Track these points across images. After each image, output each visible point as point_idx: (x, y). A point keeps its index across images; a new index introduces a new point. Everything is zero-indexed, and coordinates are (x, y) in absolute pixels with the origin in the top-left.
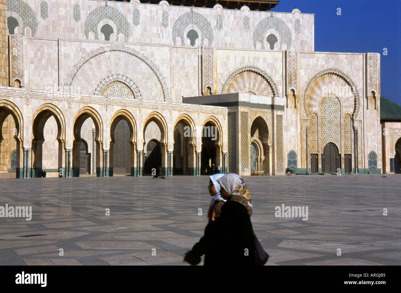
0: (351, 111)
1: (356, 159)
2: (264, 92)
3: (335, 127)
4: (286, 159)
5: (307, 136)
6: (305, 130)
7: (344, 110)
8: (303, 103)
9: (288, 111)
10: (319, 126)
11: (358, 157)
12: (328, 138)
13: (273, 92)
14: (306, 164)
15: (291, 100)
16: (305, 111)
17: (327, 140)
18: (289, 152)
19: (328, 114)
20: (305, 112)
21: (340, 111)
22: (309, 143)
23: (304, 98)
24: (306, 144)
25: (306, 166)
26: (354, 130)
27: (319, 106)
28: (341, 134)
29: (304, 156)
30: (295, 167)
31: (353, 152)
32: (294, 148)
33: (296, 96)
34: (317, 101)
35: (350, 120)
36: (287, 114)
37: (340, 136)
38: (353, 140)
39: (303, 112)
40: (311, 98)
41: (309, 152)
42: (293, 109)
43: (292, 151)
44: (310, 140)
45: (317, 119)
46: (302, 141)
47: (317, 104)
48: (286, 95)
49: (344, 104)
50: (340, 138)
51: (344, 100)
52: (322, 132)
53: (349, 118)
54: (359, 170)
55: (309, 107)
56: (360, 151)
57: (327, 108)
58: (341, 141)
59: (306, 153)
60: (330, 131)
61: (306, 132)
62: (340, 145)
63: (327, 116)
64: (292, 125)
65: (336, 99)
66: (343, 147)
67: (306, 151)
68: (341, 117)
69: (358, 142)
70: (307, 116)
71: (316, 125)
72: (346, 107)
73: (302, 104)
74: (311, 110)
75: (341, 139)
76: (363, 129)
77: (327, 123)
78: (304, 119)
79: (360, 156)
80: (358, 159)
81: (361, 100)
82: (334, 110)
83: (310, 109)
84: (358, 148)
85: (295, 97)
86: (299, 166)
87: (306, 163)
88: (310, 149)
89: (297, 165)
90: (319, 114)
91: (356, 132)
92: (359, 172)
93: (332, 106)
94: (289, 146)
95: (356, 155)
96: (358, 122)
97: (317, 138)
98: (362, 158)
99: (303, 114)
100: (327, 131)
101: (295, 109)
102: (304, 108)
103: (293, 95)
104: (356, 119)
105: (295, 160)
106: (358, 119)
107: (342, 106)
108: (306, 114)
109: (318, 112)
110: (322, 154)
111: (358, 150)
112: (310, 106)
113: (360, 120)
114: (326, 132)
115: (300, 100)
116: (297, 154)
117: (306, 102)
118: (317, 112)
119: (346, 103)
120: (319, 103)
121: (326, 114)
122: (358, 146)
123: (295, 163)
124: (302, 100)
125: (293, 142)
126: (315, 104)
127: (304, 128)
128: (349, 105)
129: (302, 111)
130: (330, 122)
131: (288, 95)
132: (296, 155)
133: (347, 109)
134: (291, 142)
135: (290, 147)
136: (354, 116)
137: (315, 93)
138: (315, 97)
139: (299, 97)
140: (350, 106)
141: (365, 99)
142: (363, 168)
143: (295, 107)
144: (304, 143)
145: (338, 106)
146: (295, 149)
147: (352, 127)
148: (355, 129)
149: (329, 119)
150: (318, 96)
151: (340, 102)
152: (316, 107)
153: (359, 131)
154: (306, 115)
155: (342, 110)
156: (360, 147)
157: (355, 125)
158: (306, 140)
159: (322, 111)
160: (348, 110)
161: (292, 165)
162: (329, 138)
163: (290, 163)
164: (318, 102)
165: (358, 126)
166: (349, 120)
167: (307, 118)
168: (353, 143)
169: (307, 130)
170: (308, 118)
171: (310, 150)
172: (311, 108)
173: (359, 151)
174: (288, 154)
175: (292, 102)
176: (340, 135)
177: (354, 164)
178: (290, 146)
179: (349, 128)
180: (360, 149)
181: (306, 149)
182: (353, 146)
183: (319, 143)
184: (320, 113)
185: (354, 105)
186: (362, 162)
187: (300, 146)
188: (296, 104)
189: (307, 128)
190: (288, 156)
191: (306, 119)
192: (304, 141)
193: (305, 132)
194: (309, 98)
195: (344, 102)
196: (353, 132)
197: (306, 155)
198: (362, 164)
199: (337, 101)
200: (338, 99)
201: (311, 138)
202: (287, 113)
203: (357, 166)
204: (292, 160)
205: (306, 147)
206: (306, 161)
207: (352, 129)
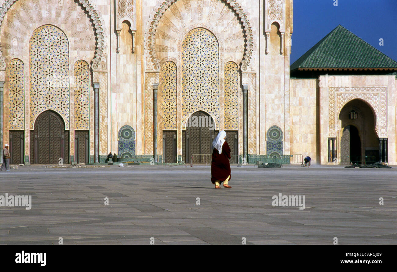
0: (238, 57)
1: (246, 139)
2: (78, 25)
3: (208, 85)
4: (116, 140)
5: (154, 100)
6: (152, 91)
7: (226, 57)
8: (148, 43)
9: (119, 58)
10: (179, 83)
11: (249, 136)
12: (195, 104)
13: (93, 25)
14: (152, 149)
15: (125, 38)
16: (151, 57)
17: (193, 107)
18: (121, 129)
19: (196, 62)
20: (151, 59)
21: (219, 58)
22: (160, 112)
23: (149, 36)
24: (152, 113)
25: (152, 152)
26: (243, 90)
27: (179, 50)
28: (220, 97)
29: (150, 134)
30: (131, 153)
31: (241, 128)
32: (130, 121)
33: (133, 32)
34: (175, 41)
35: (237, 72)
36: (118, 64)
37: (218, 100)
38: (242, 106)
39: (148, 59)
40: (164, 36)
41: (161, 127)
42: (129, 55)
43: (126, 126)
44: (162, 107)
45: (175, 72)
46: (146, 108)
47: (175, 46)
48: (116, 31)
49: (225, 46)
50: (217, 104)
51: (225, 38)
52: (185, 94)
53: (235, 69)
54: (249, 157)
55: (160, 51)
56: (253, 125)
57: (195, 53)
58: (219, 109)
59: (152, 129)
60: (199, 92)
61: (154, 94)
62: (218, 116)
63: (195, 66)
64: (127, 81)
65: (211, 38)
66: (222, 120)
67: (153, 126)
68: (220, 68)
69: (249, 111)
70: (155, 67)
71: (174, 81)
72: (230, 50)
73: (145, 46)
74: (165, 56)
75: (219, 105)
76: (258, 89)
77: (195, 78)
78: (149, 71)
79: (251, 135)
80: (249, 140)
81: (256, 37)
82: (207, 56)
83: (163, 55)
84: (249, 120)
85: (132, 34)
86: (139, 151)
87: (152, 146)
88: (161, 124)
89: (135, 151)
90: (179, 64)
91: (245, 92)
92: (250, 162)
93: (204, 50)
94: (120, 118)
95: (246, 132)
96: (250, 76)
97: (175, 103)
98: (256, 138)
99: (148, 63)
100: (195, 91)
101: (133, 55)
102: (150, 53)
103: (129, 31)
104: (246, 71)
105: (131, 141)
106: (250, 72)
107: (222, 49)
108: (153, 63)
109: (178, 59)
110: (183, 131)
111: (249, 123)
112: (163, 49)
113: (252, 72)
114: (192, 94)
115: (142, 40)
116: (135, 131)
117: (153, 42)
118: (176, 60)
119: (229, 43)
120: (179, 43)
121: (193, 62)
122: (249, 117)
123: (132, 146)
124: (145, 39)
125: (128, 110)
126: (172, 46)
127: (149, 88)
128: (234, 47)
129: (145, 58)
130: (200, 76)
131: (118, 31)
132: (134, 134)
133: (231, 54)
134: (125, 111)
135: (122, 120)
136: (242, 66)
137: (172, 27)
138: (171, 33)
139: (141, 34)
140: (237, 48)
141: (263, 37)
142: (258, 154)
143: (133, 52)
144: (149, 113)
145: (215, 50)
146: (132, 124)
147: (239, 85)
148: (244, 88)
149: (197, 72)
150: (177, 32)
151: (218, 42)
152: (173, 50)
153: (251, 92)
154: (153, 65)
155: (222, 55)
156: (252, 118)
157: (245, 81)
158: (152, 107)
159: (185, 58)
160: (232, 56)
161: (127, 150)
162: (198, 104)
163: (122, 146)
164: (177, 41)
165: (250, 83)
166: (234, 74)
167: (155, 71)
168: (242, 113)
169: (154, 90)
170: (157, 70)
171: (163, 124)
172: (164, 53)
173: (251, 125)
174: (120, 131)
175: (127, 43)
176: (218, 98)
177: (242, 148)
178: (122, 117)
179: (236, 86)
180: (252, 122)
181: (152, 122)
182: (241, 118)
183: (179, 112)
184: (181, 61)
185: (244, 48)
186: (256, 144)
187: (141, 117)
188: (134, 46)
189: (156, 87)
190: (119, 134)
191: (152, 71)
192: (150, 109)
193: (152, 94)
194: (161, 36)
195: (226, 41)
196: (242, 93)
197: (152, 133)
198: (256, 147)
199: (213, 40)
200: (214, 37)
201: (164, 103)
202: (118, 61)
203: (246, 151)
204: (127, 142)
205: (152, 120)
206: (152, 143)
207: (240, 89)
